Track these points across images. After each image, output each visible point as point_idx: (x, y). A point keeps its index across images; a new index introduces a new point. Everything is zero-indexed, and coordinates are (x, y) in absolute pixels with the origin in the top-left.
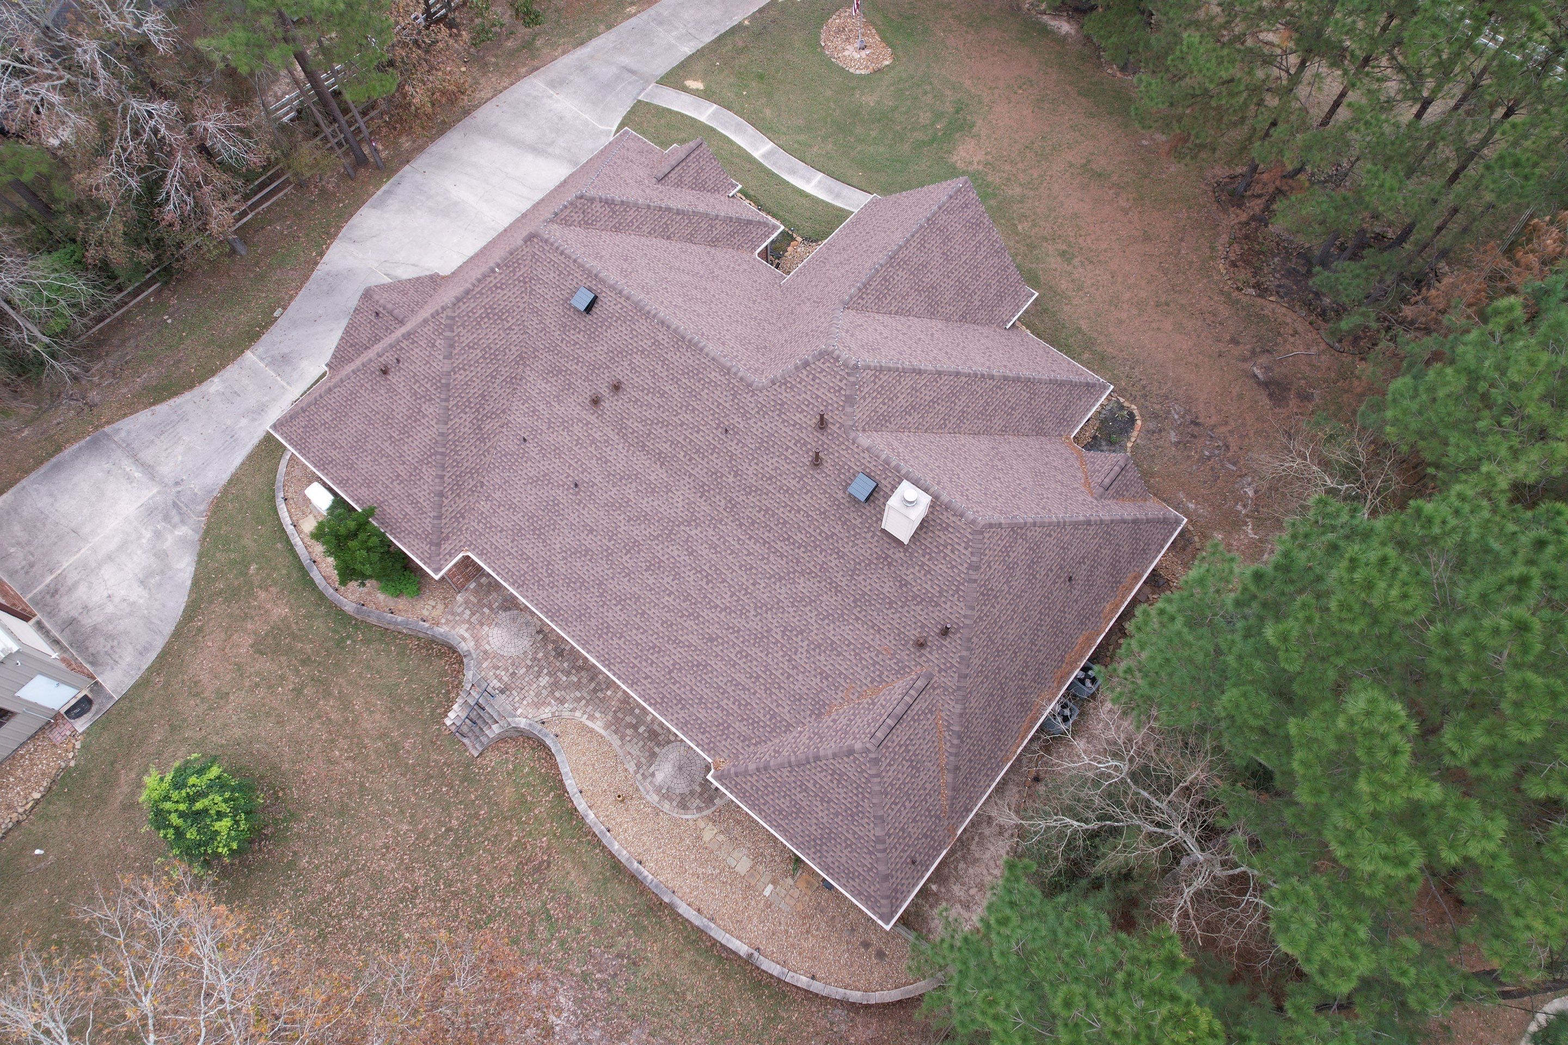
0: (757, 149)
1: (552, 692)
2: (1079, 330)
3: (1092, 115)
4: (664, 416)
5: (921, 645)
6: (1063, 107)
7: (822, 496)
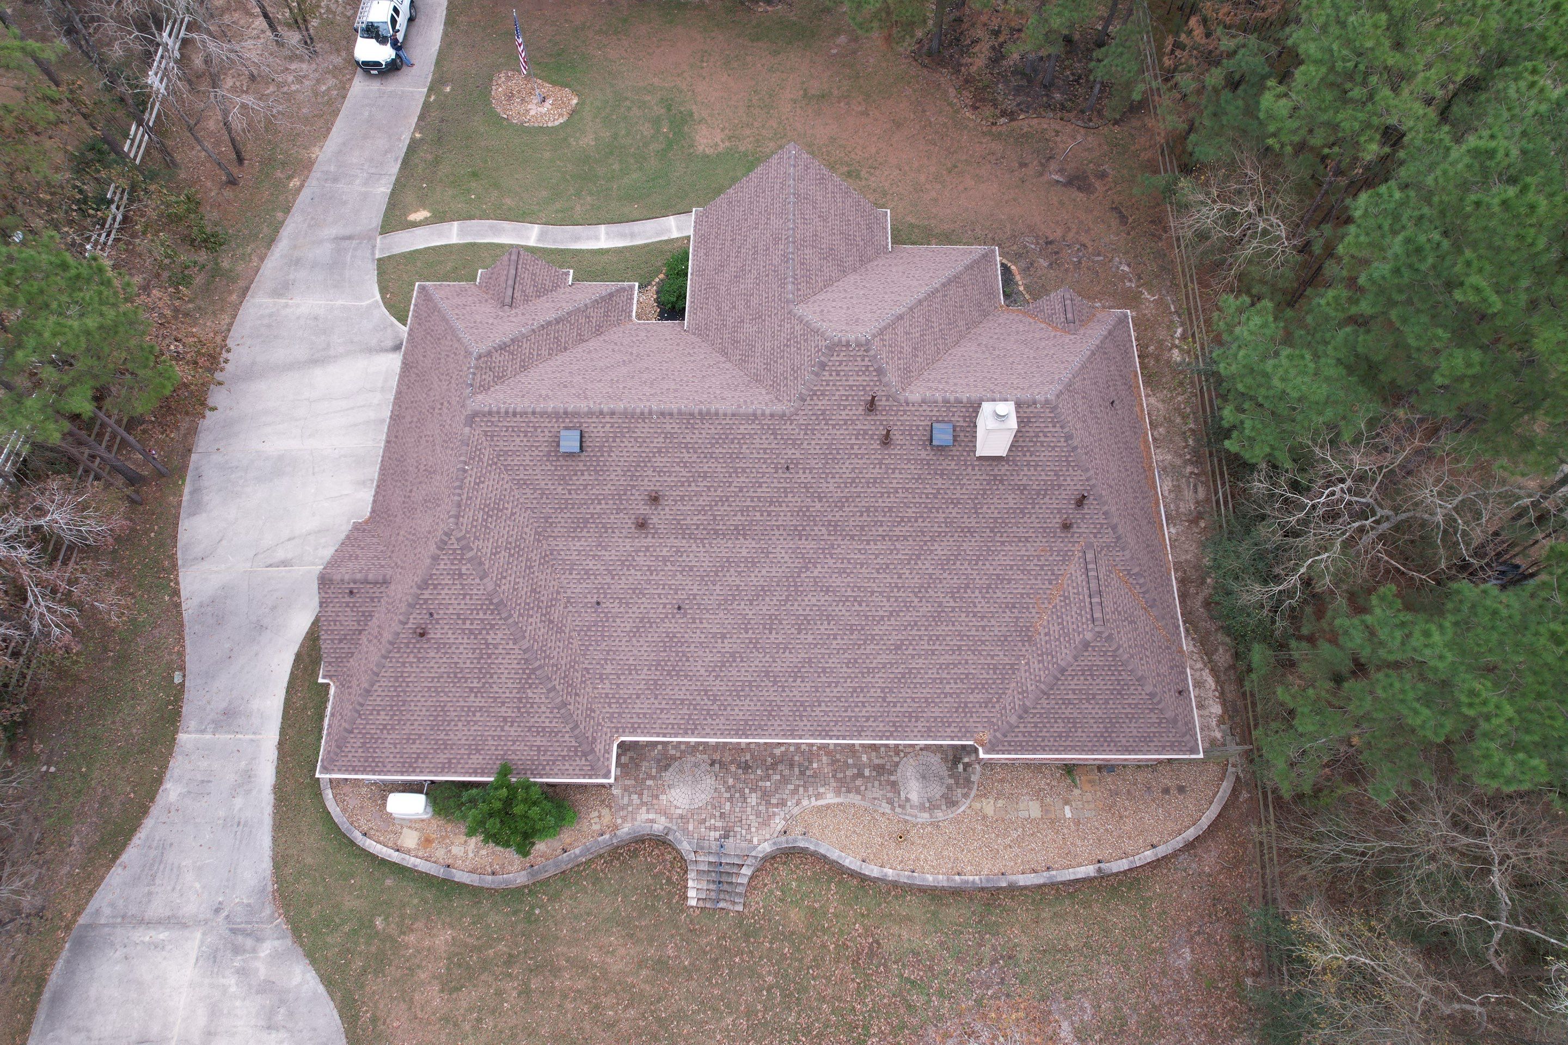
0: (528, 238)
1: (768, 803)
2: (912, 226)
3: (776, 53)
4: (719, 493)
5: (1066, 526)
6: (749, 59)
7: (909, 466)
